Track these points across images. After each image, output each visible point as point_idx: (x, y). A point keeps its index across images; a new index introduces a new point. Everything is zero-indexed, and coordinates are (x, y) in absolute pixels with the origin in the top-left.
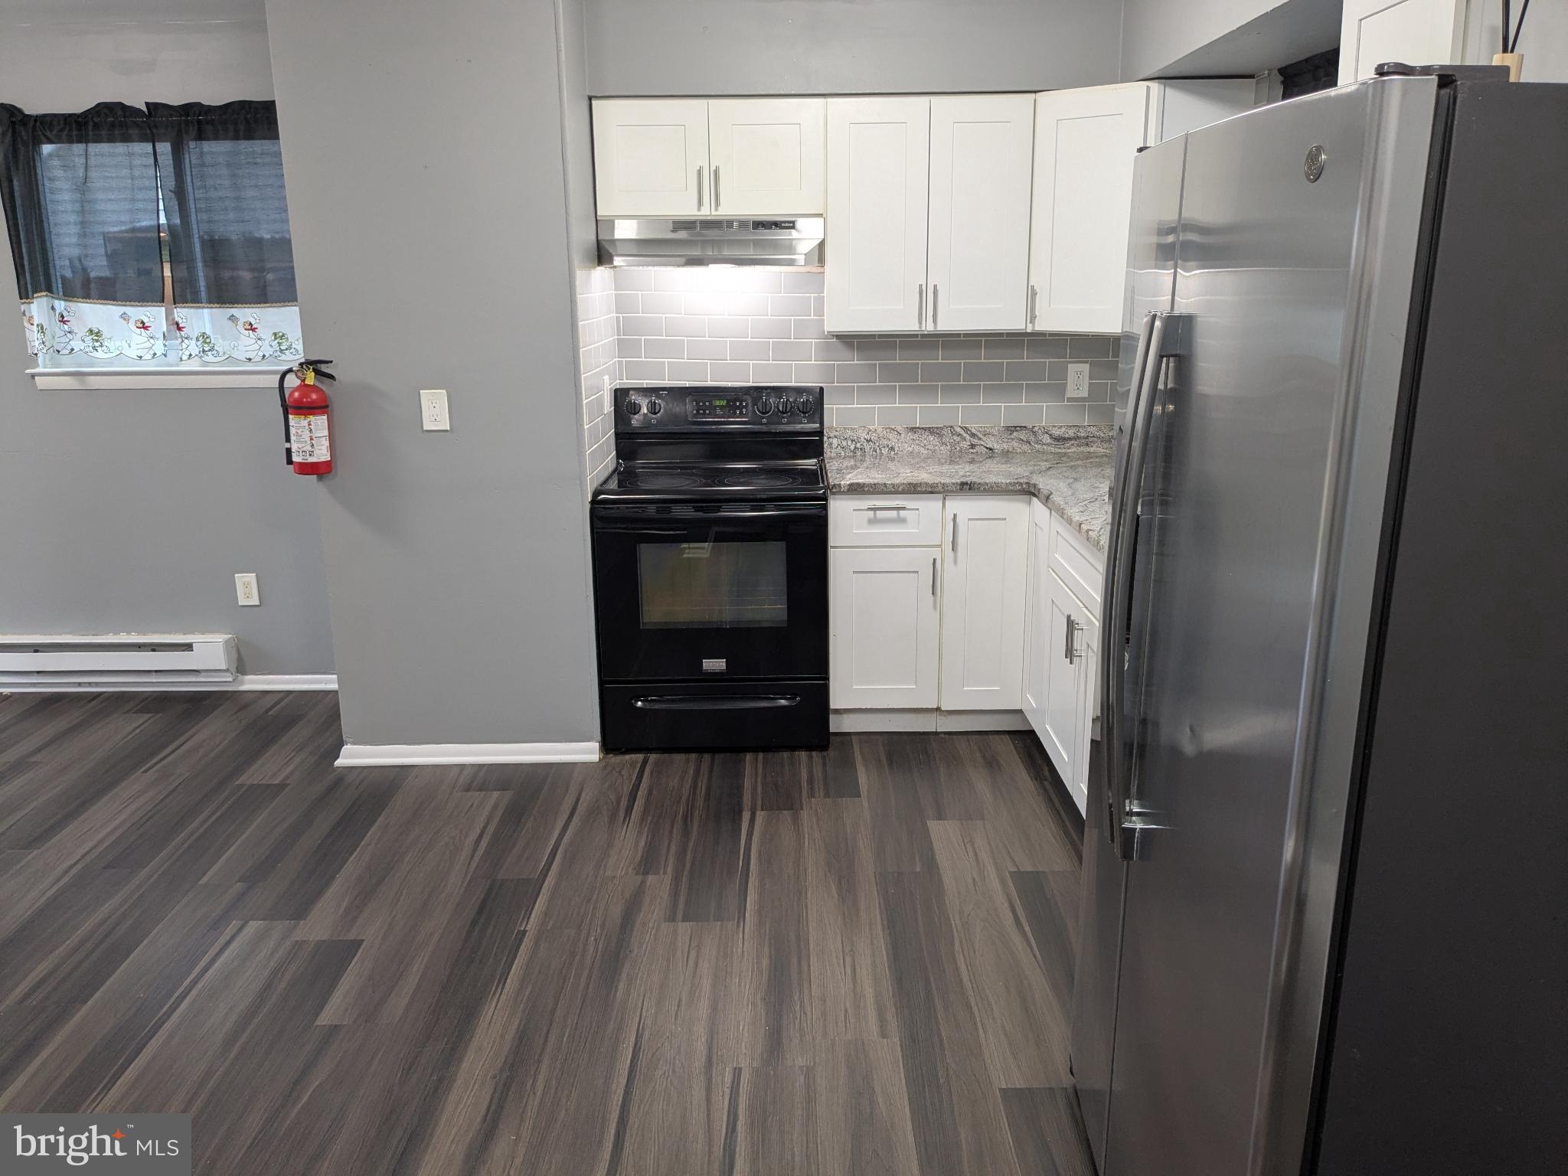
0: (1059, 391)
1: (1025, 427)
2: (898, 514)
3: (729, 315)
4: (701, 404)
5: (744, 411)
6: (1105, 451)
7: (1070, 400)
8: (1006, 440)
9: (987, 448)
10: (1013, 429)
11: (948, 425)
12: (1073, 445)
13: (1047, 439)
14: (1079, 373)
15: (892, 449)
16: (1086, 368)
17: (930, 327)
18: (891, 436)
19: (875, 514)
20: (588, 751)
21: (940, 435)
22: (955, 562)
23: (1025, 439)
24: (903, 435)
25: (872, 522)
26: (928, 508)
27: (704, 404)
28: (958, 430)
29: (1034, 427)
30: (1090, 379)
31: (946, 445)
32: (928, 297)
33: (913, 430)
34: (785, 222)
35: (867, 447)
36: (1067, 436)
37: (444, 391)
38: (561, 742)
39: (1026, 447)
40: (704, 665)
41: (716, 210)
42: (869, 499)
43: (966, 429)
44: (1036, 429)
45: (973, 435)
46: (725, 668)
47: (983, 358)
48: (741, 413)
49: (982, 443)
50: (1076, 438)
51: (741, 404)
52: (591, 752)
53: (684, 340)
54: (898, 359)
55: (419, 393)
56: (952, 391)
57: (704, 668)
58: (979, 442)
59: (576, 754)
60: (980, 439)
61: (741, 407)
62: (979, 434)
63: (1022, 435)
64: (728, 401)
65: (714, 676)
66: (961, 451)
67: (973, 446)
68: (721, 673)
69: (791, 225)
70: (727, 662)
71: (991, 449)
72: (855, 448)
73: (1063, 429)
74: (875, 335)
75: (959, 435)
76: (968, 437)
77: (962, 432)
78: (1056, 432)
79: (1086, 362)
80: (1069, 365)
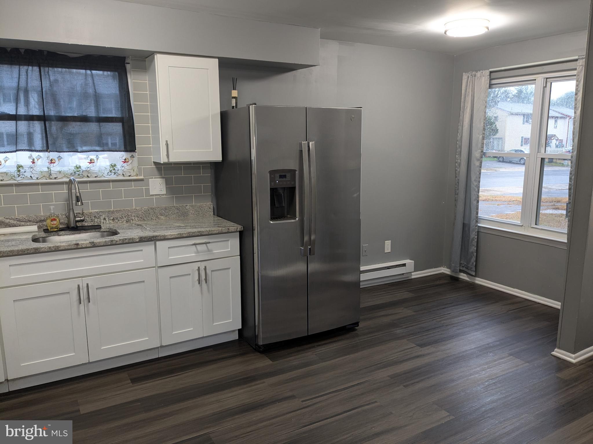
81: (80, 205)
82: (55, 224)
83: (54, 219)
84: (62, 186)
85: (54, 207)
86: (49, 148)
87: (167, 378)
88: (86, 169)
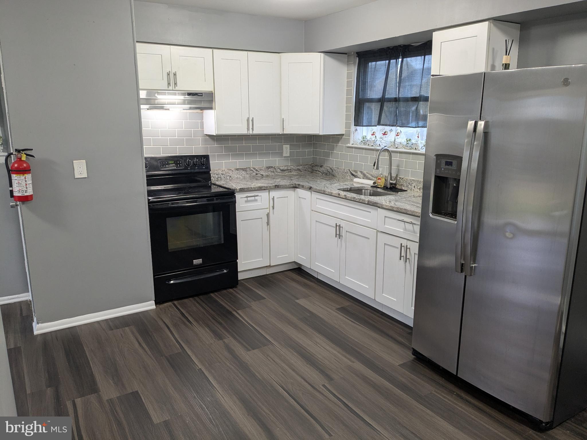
0: (281, 154)
1: (272, 167)
2: (255, 198)
3: (168, 129)
4: (164, 163)
5: (181, 165)
6: (296, 173)
7: (285, 157)
8: (267, 171)
9: (261, 175)
10: (269, 168)
11: (248, 167)
12: (287, 172)
13: (279, 170)
14: (287, 148)
15: (231, 177)
16: (288, 146)
17: (251, 132)
18: (230, 172)
19: (247, 199)
20: (150, 305)
21: (246, 171)
22: (273, 213)
23: (272, 171)
24: (234, 172)
25: (247, 201)
26: (264, 195)
27: (165, 163)
28: (252, 169)
29: (275, 167)
30: (290, 150)
31: (248, 174)
32: (250, 122)
33: (237, 169)
34: (199, 93)
35: (222, 176)
36: (285, 169)
37: (84, 161)
38: (138, 304)
39: (273, 174)
40: (194, 262)
41: (175, 88)
42: (245, 194)
43: (254, 168)
44: (276, 167)
45: (257, 170)
46: (202, 262)
47: (258, 143)
48: (180, 166)
49: (260, 173)
50: (287, 170)
51: (179, 162)
52: (151, 305)
53: (151, 138)
54: (230, 144)
55: (73, 162)
56: (249, 155)
57: (194, 264)
58: (258, 173)
59: (144, 307)
60: (259, 172)
61: (179, 164)
62: (258, 170)
63: (272, 170)
64: (174, 162)
65: (198, 266)
66: (253, 176)
67: (257, 174)
68: (200, 264)
69: (202, 95)
70: (202, 260)
71: (262, 175)
72: (218, 177)
73: (284, 167)
74: (222, 135)
75: (252, 170)
76: (255, 171)
77: (253, 170)
78: (281, 168)
79: (288, 144)
80: (284, 146)
81: (375, 169)
82: (380, 182)
83: (380, 178)
84: (396, 154)
85: (382, 169)
86: (398, 124)
87: (348, 319)
88: (416, 142)
